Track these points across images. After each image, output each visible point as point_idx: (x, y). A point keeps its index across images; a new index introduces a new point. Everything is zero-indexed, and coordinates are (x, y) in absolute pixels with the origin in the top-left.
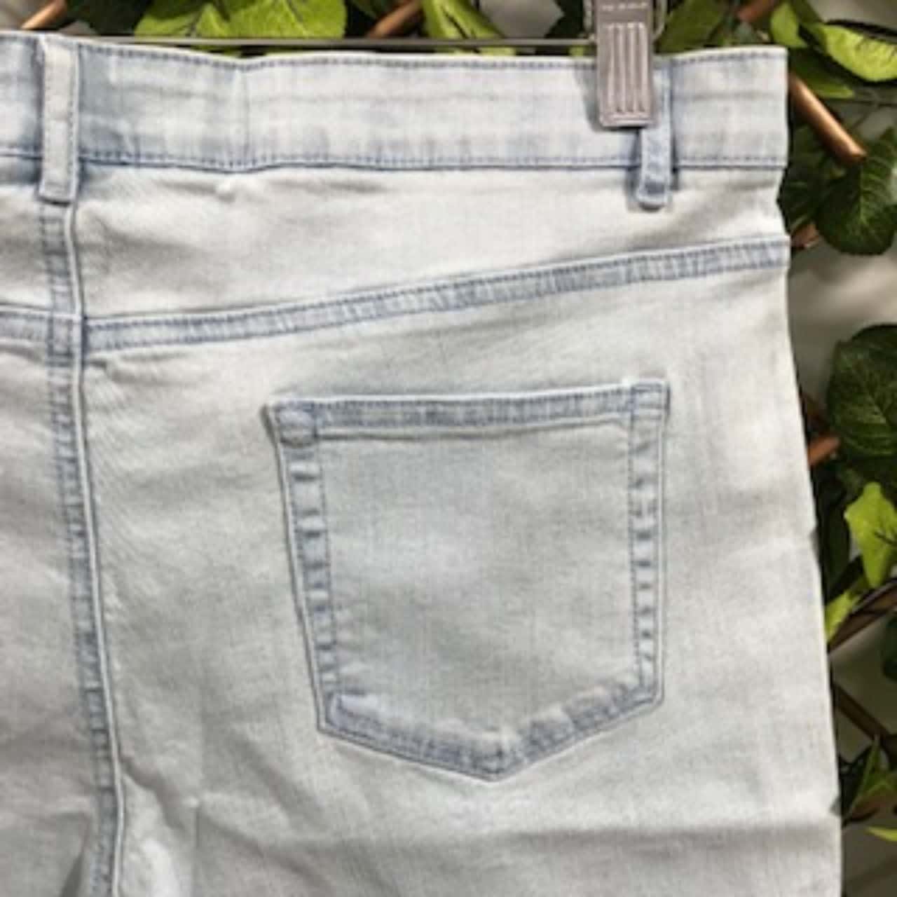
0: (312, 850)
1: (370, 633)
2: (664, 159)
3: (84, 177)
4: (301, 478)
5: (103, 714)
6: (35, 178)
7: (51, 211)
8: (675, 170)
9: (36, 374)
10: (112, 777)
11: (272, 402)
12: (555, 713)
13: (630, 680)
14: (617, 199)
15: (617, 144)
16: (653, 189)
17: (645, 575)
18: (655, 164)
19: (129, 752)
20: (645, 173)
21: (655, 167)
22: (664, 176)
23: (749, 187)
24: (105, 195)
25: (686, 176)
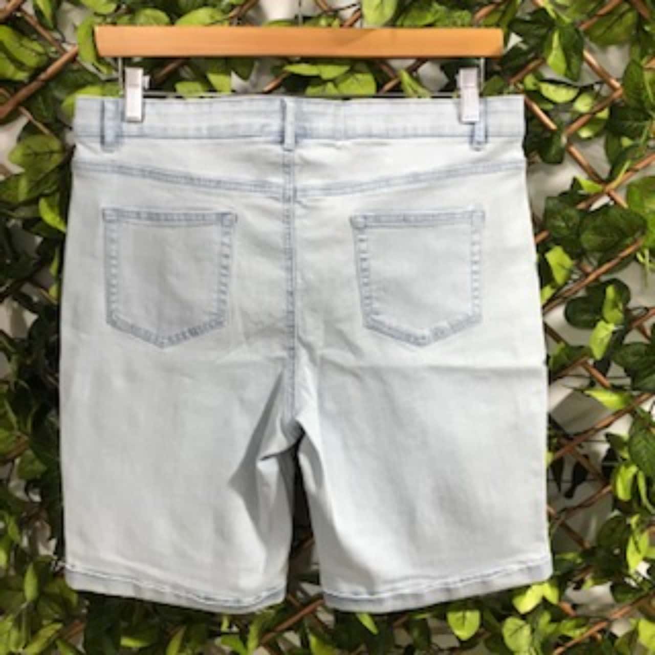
0: (361, 368)
1: (382, 293)
2: (482, 133)
3: (296, 142)
4: (362, 241)
5: (293, 320)
6: (282, 142)
7: (286, 153)
8: (486, 136)
9: (279, 206)
10: (294, 343)
11: (353, 214)
12: (444, 324)
13: (470, 313)
14: (466, 147)
15: (467, 129)
16: (479, 143)
17: (475, 277)
18: (480, 135)
19: (301, 334)
20: (477, 138)
21: (479, 136)
22: (482, 139)
23: (511, 142)
24: (302, 147)
25: (490, 139)
